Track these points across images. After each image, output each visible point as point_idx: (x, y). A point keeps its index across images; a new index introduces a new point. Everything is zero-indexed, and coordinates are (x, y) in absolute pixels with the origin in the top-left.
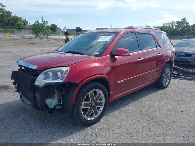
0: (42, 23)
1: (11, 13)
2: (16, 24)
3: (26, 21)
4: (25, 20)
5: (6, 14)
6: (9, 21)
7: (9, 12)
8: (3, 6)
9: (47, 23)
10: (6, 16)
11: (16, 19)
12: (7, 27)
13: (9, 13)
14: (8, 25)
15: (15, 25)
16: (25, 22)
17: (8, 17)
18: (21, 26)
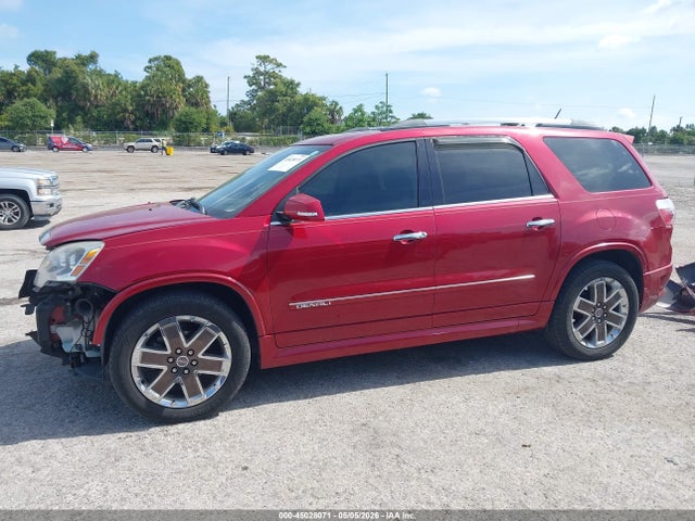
0: (373, 113)
1: (299, 84)
2: (305, 119)
3: (338, 108)
4: (337, 104)
5: (283, 89)
6: (290, 109)
7: (292, 82)
8: (279, 65)
9: (391, 111)
10: (284, 96)
11: (310, 103)
12: (281, 128)
13: (291, 86)
14: (284, 123)
15: (302, 123)
16: (334, 111)
17: (288, 98)
18: (318, 124)
